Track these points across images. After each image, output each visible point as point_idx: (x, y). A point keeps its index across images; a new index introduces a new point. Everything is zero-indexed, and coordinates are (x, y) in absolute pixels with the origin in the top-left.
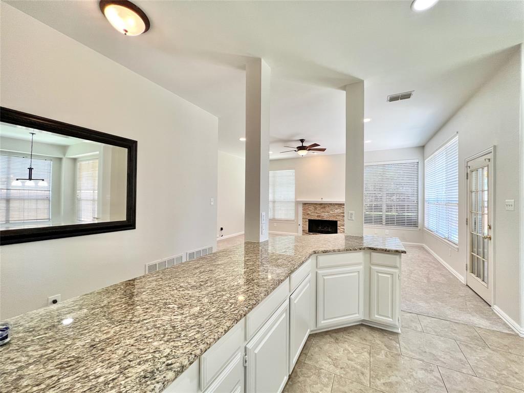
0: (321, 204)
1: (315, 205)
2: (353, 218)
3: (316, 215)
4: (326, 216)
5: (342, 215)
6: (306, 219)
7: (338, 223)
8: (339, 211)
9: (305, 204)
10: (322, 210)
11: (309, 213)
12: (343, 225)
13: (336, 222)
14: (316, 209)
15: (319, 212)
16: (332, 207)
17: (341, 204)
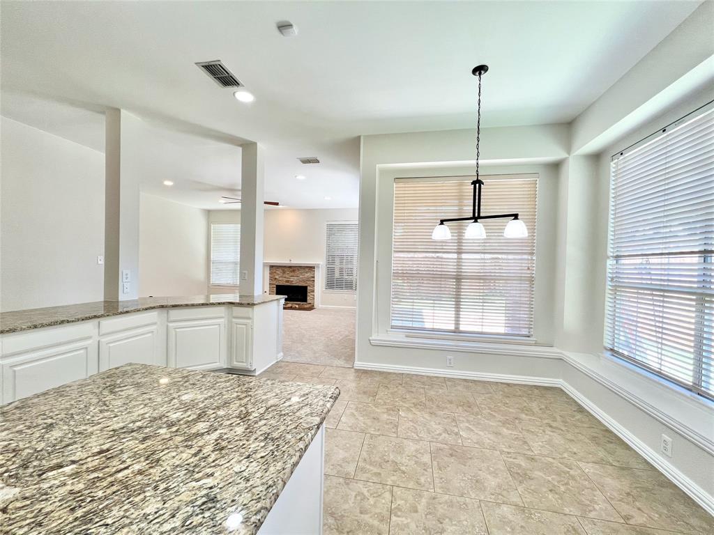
0: (290, 267)
1: (283, 268)
2: (246, 278)
3: (285, 279)
4: (295, 281)
5: (313, 279)
6: (273, 284)
7: (309, 288)
8: (308, 275)
9: (273, 266)
10: (291, 274)
11: (277, 277)
12: (313, 291)
13: (306, 287)
14: (284, 273)
15: (287, 276)
16: (302, 271)
17: (311, 267)
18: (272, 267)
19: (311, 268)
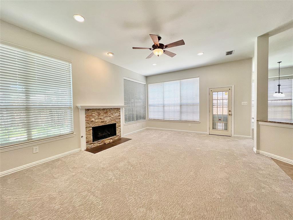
0: (104, 109)
1: (98, 110)
3: (100, 121)
4: (108, 120)
5: (119, 117)
6: (89, 127)
7: (117, 125)
8: (117, 114)
10: (105, 115)
11: (93, 119)
14: (99, 114)
15: (102, 118)
16: (112, 111)
18: (87, 110)
19: (118, 109)
